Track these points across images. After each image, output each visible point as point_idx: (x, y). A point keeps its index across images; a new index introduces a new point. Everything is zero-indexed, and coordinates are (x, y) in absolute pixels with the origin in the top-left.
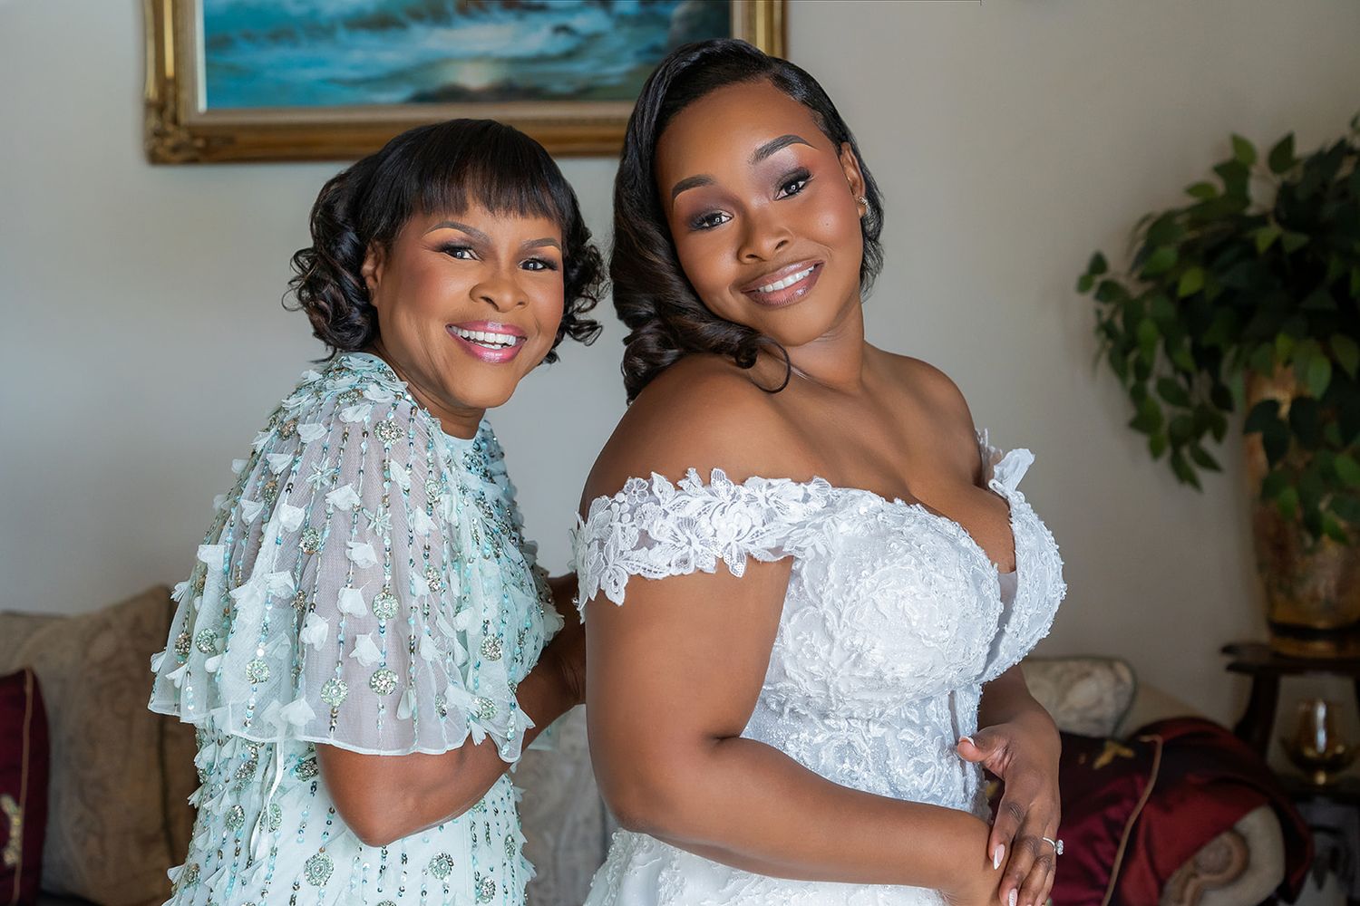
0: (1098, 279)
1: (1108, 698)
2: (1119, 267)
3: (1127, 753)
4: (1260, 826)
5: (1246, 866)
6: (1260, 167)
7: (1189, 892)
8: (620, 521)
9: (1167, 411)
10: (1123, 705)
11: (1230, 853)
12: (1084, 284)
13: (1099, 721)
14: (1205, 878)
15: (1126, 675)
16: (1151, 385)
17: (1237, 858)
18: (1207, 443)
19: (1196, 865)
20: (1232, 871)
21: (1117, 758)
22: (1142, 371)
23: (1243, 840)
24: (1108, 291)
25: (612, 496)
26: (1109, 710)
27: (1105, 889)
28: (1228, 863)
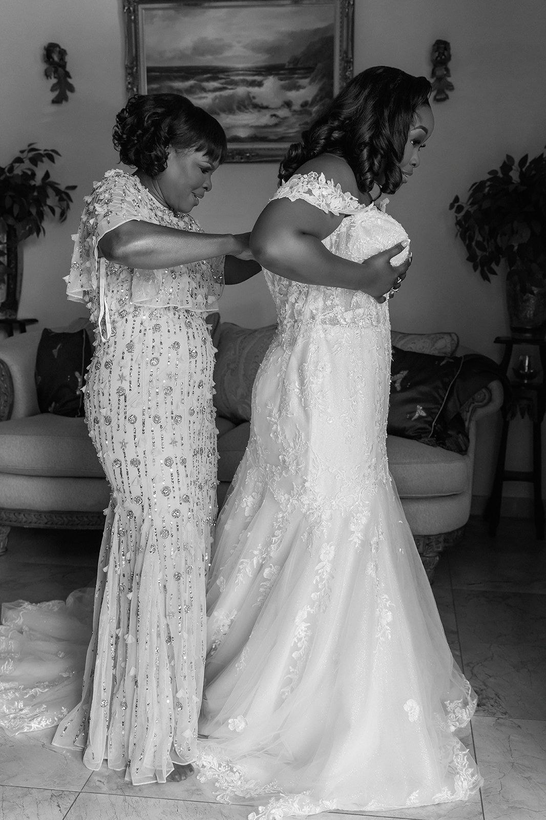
0: (456, 205)
1: (449, 345)
2: (463, 200)
3: (451, 360)
4: (495, 386)
5: (490, 400)
6: (516, 166)
7: (471, 409)
8: (303, 183)
9: (479, 253)
10: (454, 348)
11: (485, 395)
12: (452, 207)
13: (445, 353)
14: (476, 404)
15: (455, 339)
16: (474, 244)
17: (487, 397)
18: (493, 266)
19: (473, 399)
20: (485, 401)
21: (448, 362)
22: (471, 239)
23: (490, 391)
24: (460, 209)
25: (303, 174)
26: (449, 350)
27: (441, 405)
28: (484, 399)
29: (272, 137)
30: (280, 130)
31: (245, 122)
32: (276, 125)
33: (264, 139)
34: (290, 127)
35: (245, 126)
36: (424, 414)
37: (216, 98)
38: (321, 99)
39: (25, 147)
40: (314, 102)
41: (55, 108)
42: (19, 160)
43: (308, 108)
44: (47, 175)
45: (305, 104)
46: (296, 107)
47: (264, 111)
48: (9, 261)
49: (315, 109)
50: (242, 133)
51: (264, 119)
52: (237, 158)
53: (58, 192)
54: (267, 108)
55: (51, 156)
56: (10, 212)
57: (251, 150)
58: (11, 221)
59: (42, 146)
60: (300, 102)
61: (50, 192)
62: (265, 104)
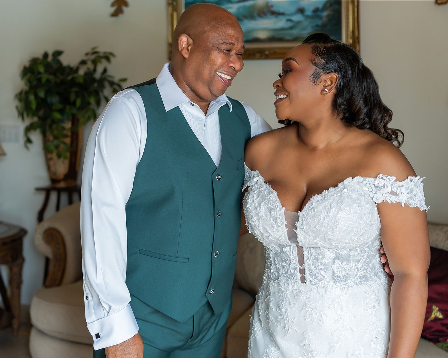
29: (288, 38)
30: (295, 32)
31: (265, 26)
32: (291, 28)
33: (281, 40)
34: (304, 29)
35: (264, 29)
36: (440, 316)
37: (240, 8)
38: (331, 5)
39: (89, 50)
40: (324, 8)
41: (114, 19)
42: (83, 62)
43: (319, 13)
44: (105, 71)
45: (316, 10)
46: (309, 13)
47: (281, 17)
48: (72, 142)
49: (325, 14)
50: (262, 35)
51: (281, 23)
52: (258, 55)
53: (112, 84)
54: (283, 14)
55: (107, 57)
56: (74, 104)
57: (270, 49)
58: (74, 111)
59: (102, 49)
60: (312, 8)
61: (107, 84)
62: (281, 11)
